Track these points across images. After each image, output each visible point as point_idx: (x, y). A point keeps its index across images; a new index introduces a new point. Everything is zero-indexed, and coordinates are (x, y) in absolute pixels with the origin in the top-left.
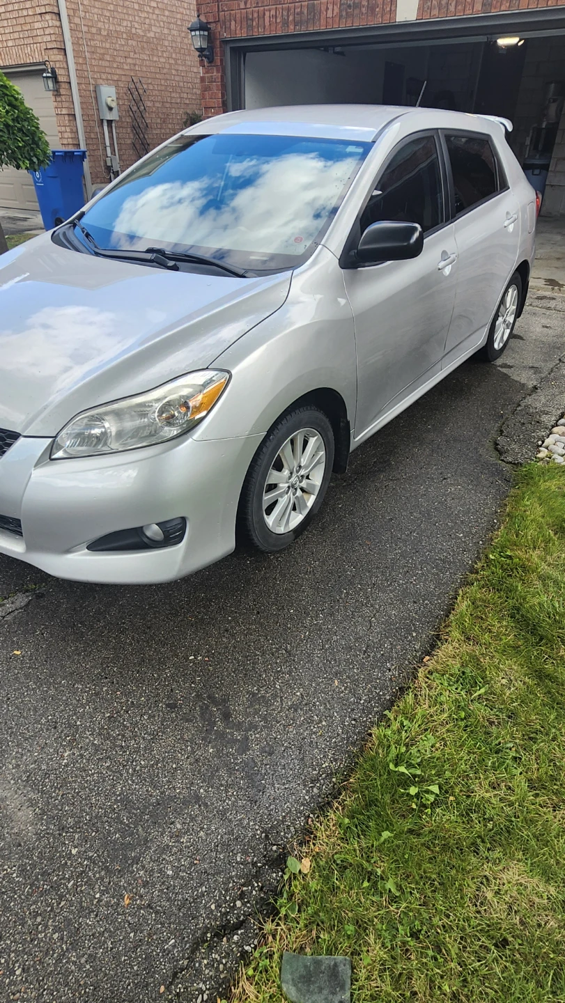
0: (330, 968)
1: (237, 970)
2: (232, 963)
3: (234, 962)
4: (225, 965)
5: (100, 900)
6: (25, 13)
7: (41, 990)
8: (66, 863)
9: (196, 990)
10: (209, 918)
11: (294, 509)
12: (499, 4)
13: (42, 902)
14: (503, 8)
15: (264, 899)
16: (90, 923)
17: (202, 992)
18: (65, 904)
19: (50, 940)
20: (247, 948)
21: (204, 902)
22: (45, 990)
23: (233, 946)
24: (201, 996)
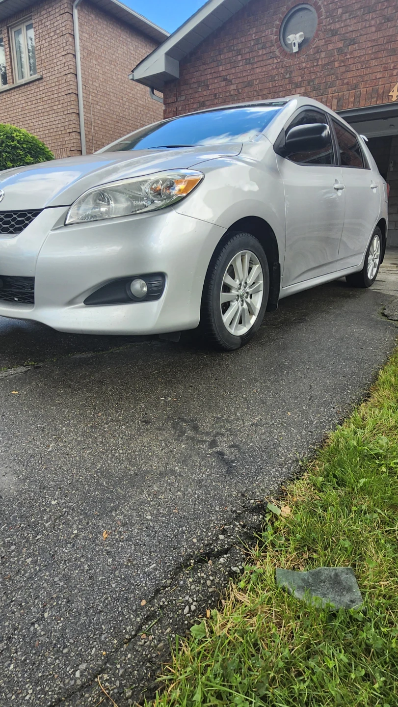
0: (331, 577)
1: (225, 587)
2: (220, 580)
3: (222, 579)
4: (213, 581)
5: (77, 536)
6: (60, 133)
7: (9, 602)
8: (45, 510)
9: (182, 603)
10: (190, 548)
11: (240, 323)
12: (347, 105)
13: (18, 535)
14: (349, 107)
15: (247, 533)
16: (66, 551)
17: (188, 603)
18: (42, 537)
19: (22, 563)
20: (234, 569)
21: (185, 537)
22: (12, 601)
23: (220, 566)
24: (187, 607)
